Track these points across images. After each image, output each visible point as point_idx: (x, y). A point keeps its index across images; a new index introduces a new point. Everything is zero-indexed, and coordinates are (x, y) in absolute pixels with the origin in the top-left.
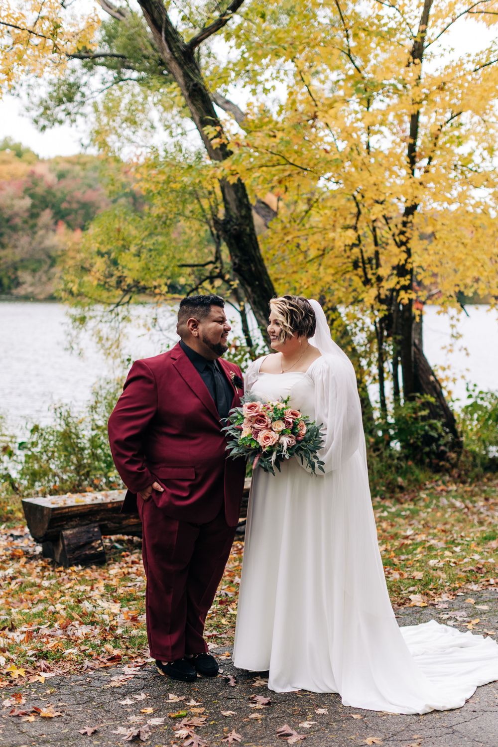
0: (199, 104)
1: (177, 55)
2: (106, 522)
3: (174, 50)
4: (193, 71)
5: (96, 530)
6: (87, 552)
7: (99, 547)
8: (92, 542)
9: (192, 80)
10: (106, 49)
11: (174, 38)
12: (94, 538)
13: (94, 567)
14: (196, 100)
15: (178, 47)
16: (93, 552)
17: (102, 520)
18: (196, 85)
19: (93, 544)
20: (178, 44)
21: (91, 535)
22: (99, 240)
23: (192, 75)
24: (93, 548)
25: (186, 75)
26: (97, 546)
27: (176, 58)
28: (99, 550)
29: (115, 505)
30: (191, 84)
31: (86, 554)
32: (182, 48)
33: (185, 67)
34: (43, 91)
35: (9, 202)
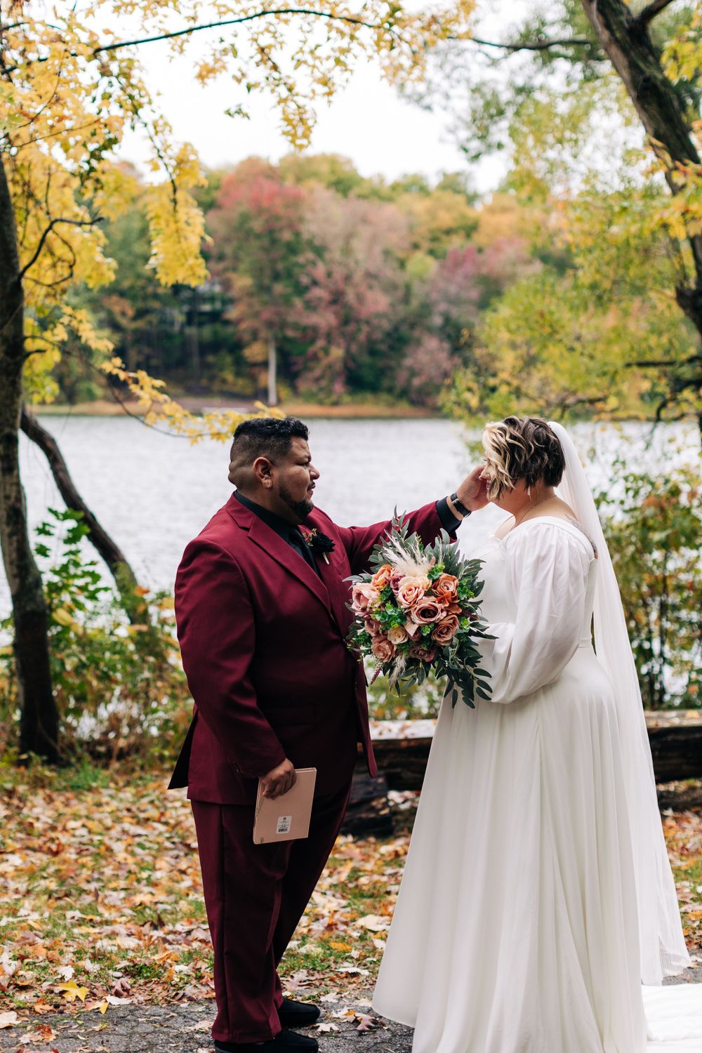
0: (654, 109)
1: (618, 35)
2: (398, 770)
3: (614, 27)
4: (645, 59)
5: (380, 780)
6: (364, 815)
7: (383, 808)
8: (372, 799)
9: (642, 72)
11: (614, 10)
12: (375, 794)
13: (372, 839)
14: (649, 104)
15: (621, 23)
16: (372, 815)
17: (391, 765)
18: (647, 80)
19: (374, 803)
20: (623, 18)
21: (371, 789)
22: (513, 327)
23: (642, 65)
24: (373, 809)
25: (633, 66)
26: (380, 806)
27: (617, 41)
28: (383, 812)
29: (412, 744)
30: (641, 78)
31: (360, 819)
32: (626, 25)
33: (633, 54)
35: (509, 270)
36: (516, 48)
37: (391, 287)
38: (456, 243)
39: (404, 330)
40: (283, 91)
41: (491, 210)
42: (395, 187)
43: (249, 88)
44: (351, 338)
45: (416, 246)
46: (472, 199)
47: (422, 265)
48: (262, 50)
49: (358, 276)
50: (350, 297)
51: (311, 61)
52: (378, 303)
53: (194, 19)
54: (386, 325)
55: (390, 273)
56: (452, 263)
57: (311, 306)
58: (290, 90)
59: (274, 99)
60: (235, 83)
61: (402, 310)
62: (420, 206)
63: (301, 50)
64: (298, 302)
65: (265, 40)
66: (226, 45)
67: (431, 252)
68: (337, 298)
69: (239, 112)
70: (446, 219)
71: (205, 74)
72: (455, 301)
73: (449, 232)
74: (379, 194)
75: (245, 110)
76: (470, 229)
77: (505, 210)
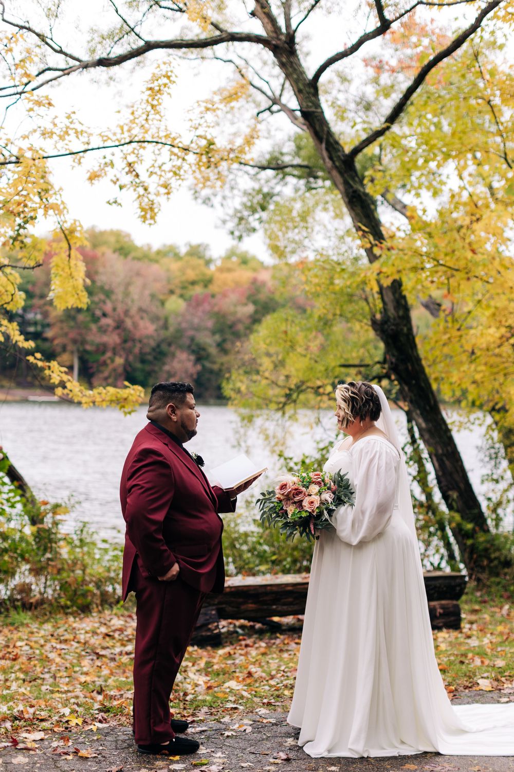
0: (358, 210)
1: (337, 164)
2: (224, 606)
3: (335, 159)
4: (353, 179)
5: (214, 612)
6: (204, 634)
7: (216, 629)
8: (209, 624)
9: (352, 187)
10: (297, 161)
11: (334, 148)
12: (211, 620)
13: (209, 648)
14: (356, 206)
15: (339, 156)
16: (209, 634)
17: (220, 603)
18: (355, 192)
19: (210, 626)
20: (340, 154)
21: (208, 617)
22: (268, 341)
23: (351, 182)
24: (209, 630)
25: (346, 183)
26: (213, 628)
27: (336, 167)
28: (215, 632)
29: (233, 589)
30: (351, 190)
31: (202, 636)
32: (342, 158)
33: (346, 175)
34: (237, 202)
35: (232, 309)
36: (263, 168)
37: (155, 319)
38: (198, 290)
39: (164, 347)
40: (141, 191)
41: (221, 270)
42: (159, 252)
43: (121, 188)
44: (129, 352)
45: (172, 292)
46: (208, 262)
47: (175, 304)
48: (130, 165)
49: (133, 311)
50: (129, 323)
51: (159, 173)
52: (147, 328)
53: (88, 144)
54: (153, 343)
55: (154, 309)
56: (195, 303)
57: (103, 330)
58: (146, 189)
59: (135, 196)
60: (112, 184)
61: (164, 334)
62: (175, 266)
63: (153, 166)
64: (94, 327)
65: (131, 158)
66: (107, 160)
67: (181, 296)
68: (119, 326)
69: (115, 202)
70: (191, 275)
71: (93, 177)
72: (197, 329)
73: (193, 283)
74: (147, 257)
75: (119, 201)
76: (207, 282)
77: (229, 270)
